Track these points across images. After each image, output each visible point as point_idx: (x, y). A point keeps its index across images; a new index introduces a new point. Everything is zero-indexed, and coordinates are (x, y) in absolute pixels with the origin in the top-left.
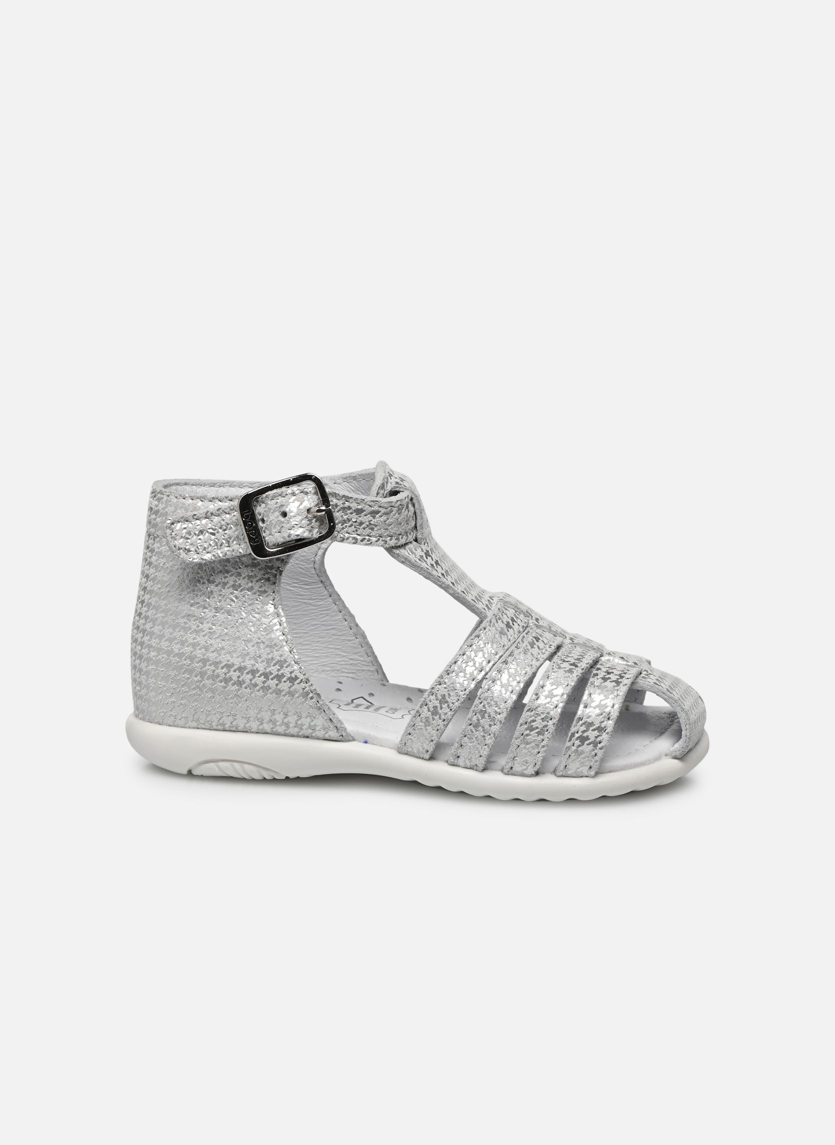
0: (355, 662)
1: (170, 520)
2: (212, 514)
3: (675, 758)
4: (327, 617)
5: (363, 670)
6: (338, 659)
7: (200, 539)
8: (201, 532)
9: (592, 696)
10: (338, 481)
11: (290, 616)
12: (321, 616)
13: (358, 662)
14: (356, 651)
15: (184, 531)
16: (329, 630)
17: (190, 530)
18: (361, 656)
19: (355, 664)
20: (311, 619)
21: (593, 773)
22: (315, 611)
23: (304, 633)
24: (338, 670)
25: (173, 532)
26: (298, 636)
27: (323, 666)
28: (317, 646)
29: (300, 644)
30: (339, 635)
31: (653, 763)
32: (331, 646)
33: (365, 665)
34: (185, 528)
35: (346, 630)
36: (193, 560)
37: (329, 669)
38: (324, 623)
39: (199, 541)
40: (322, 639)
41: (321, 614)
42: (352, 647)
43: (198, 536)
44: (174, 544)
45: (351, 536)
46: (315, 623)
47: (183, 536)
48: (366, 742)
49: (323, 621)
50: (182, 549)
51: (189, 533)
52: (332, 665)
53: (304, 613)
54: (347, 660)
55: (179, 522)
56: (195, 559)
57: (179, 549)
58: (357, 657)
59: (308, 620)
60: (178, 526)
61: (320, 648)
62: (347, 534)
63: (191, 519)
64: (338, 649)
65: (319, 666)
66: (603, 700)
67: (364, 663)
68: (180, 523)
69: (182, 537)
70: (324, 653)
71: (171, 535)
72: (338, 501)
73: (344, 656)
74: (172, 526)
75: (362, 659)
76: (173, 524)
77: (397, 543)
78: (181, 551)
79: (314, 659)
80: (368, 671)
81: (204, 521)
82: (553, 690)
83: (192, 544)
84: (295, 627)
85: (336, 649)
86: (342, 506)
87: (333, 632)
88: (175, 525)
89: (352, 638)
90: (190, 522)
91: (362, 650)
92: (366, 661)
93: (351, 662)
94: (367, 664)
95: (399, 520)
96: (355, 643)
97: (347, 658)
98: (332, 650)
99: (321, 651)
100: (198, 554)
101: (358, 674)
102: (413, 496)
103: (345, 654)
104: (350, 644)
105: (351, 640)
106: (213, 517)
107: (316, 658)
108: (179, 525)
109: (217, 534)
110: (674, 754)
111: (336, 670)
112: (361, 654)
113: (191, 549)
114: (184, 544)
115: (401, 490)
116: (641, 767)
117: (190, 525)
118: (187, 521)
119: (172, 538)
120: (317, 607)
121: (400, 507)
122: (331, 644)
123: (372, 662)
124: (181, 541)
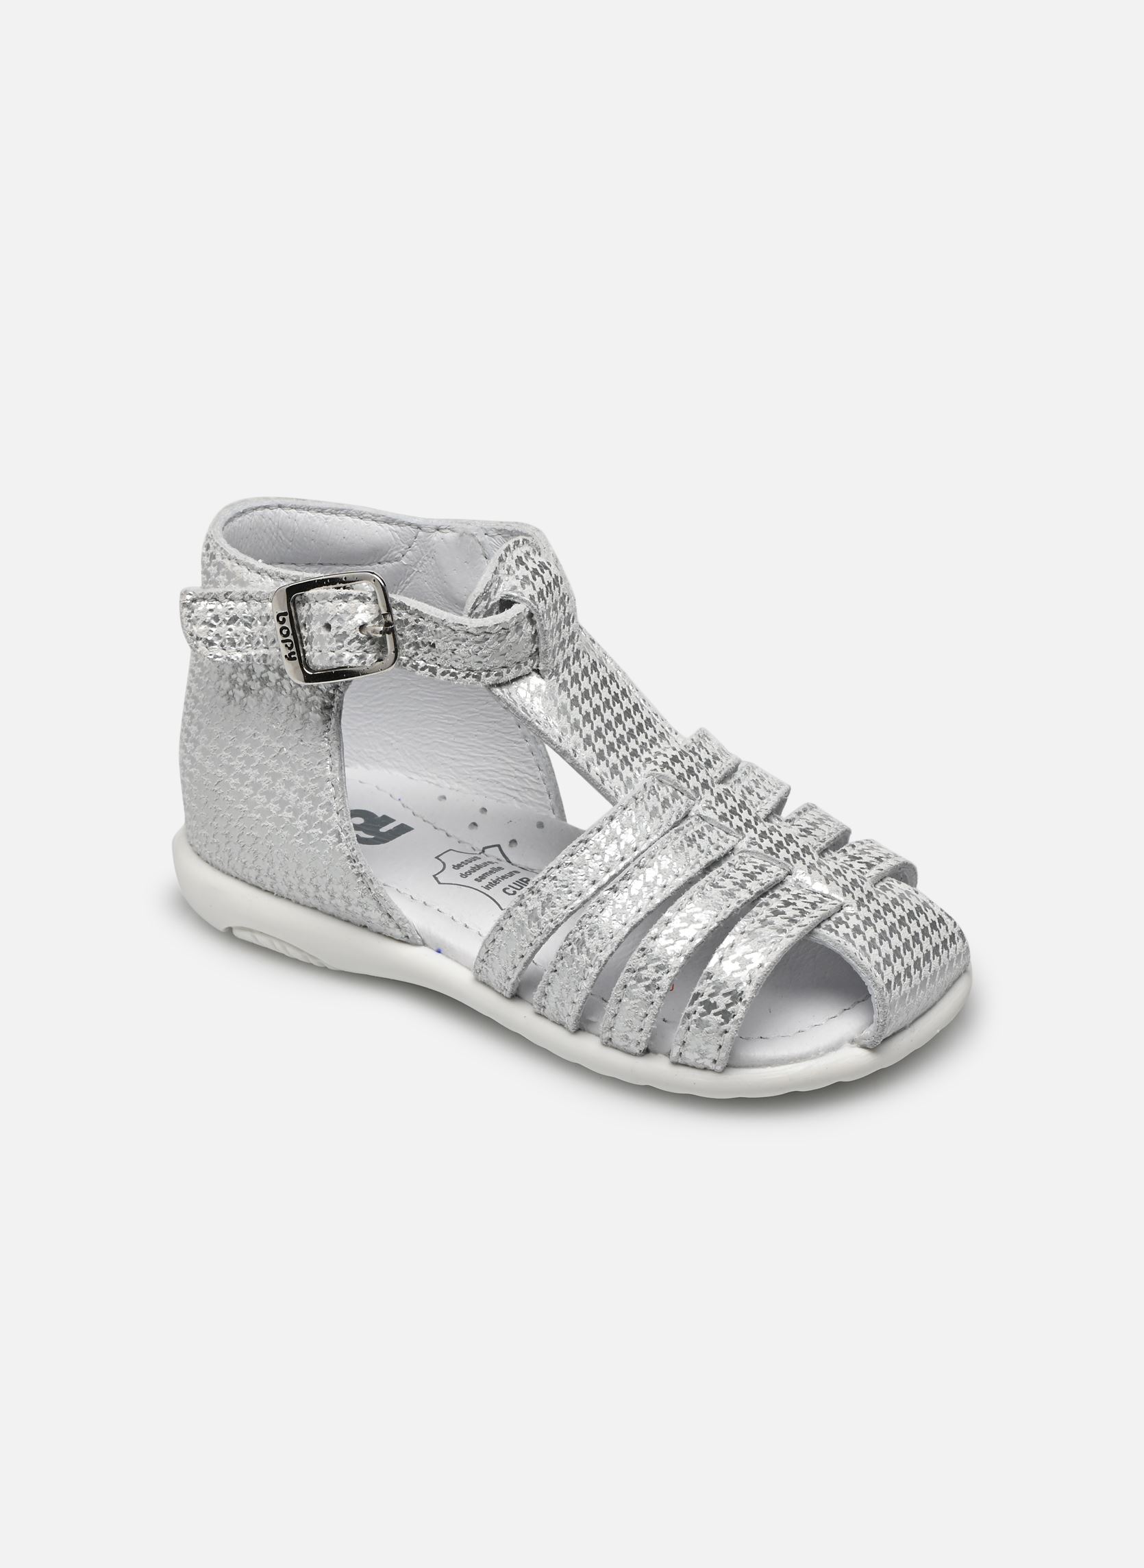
0: (522, 775)
1: (190, 594)
2: (251, 597)
3: (864, 1047)
4: (488, 706)
5: (530, 789)
6: (502, 767)
7: (230, 630)
8: (234, 619)
9: (723, 962)
10: (491, 533)
11: (439, 694)
12: (479, 702)
13: (527, 775)
14: (524, 760)
15: (210, 614)
16: (490, 722)
17: (218, 613)
18: (530, 768)
19: (521, 778)
20: (467, 704)
21: (719, 1068)
22: (472, 695)
23: (458, 720)
24: (498, 782)
25: (193, 612)
26: (450, 722)
27: (480, 771)
28: (474, 742)
29: (452, 733)
30: (504, 733)
31: (822, 1055)
32: (492, 745)
33: (534, 782)
34: (211, 610)
35: (513, 728)
36: (215, 658)
37: (488, 778)
38: (484, 712)
39: (229, 633)
40: (481, 734)
41: (479, 700)
42: (518, 752)
43: (228, 624)
44: (191, 630)
45: (428, 665)
46: (472, 709)
47: (207, 621)
48: (439, 951)
49: (482, 710)
50: (201, 639)
51: (216, 618)
52: (491, 773)
53: (457, 694)
54: (512, 769)
55: (204, 599)
56: (218, 657)
57: (198, 639)
58: (524, 768)
59: (463, 704)
60: (203, 605)
61: (478, 745)
62: (422, 662)
63: (221, 597)
64: (502, 751)
65: (474, 771)
66: (737, 971)
67: (531, 778)
68: (206, 602)
69: (204, 622)
70: (482, 753)
71: (189, 616)
72: (410, 616)
73: (508, 763)
74: (193, 604)
75: (530, 772)
76: (194, 601)
77: (498, 680)
78: (200, 642)
79: (468, 758)
80: (537, 791)
81: (242, 605)
82: (667, 946)
83: (217, 635)
84: (446, 710)
85: (499, 751)
86: (414, 623)
87: (497, 726)
88: (198, 603)
89: (520, 740)
90: (221, 602)
91: (533, 758)
92: (535, 776)
93: (517, 774)
94: (536, 781)
95: (501, 649)
96: (523, 748)
97: (512, 767)
98: (492, 752)
99: (479, 750)
100: (225, 650)
101: (524, 794)
102: (533, 612)
103: (510, 761)
104: (517, 747)
105: (519, 743)
106: (252, 602)
107: (471, 759)
108: (203, 603)
109: (254, 627)
110: (863, 1042)
111: (495, 781)
112: (530, 765)
113: (215, 642)
114: (205, 633)
115: (516, 601)
116: (799, 1062)
117: (220, 607)
118: (217, 600)
119: (189, 621)
120: (473, 690)
121: (503, 632)
122: (492, 743)
123: (544, 780)
124: (203, 627)
